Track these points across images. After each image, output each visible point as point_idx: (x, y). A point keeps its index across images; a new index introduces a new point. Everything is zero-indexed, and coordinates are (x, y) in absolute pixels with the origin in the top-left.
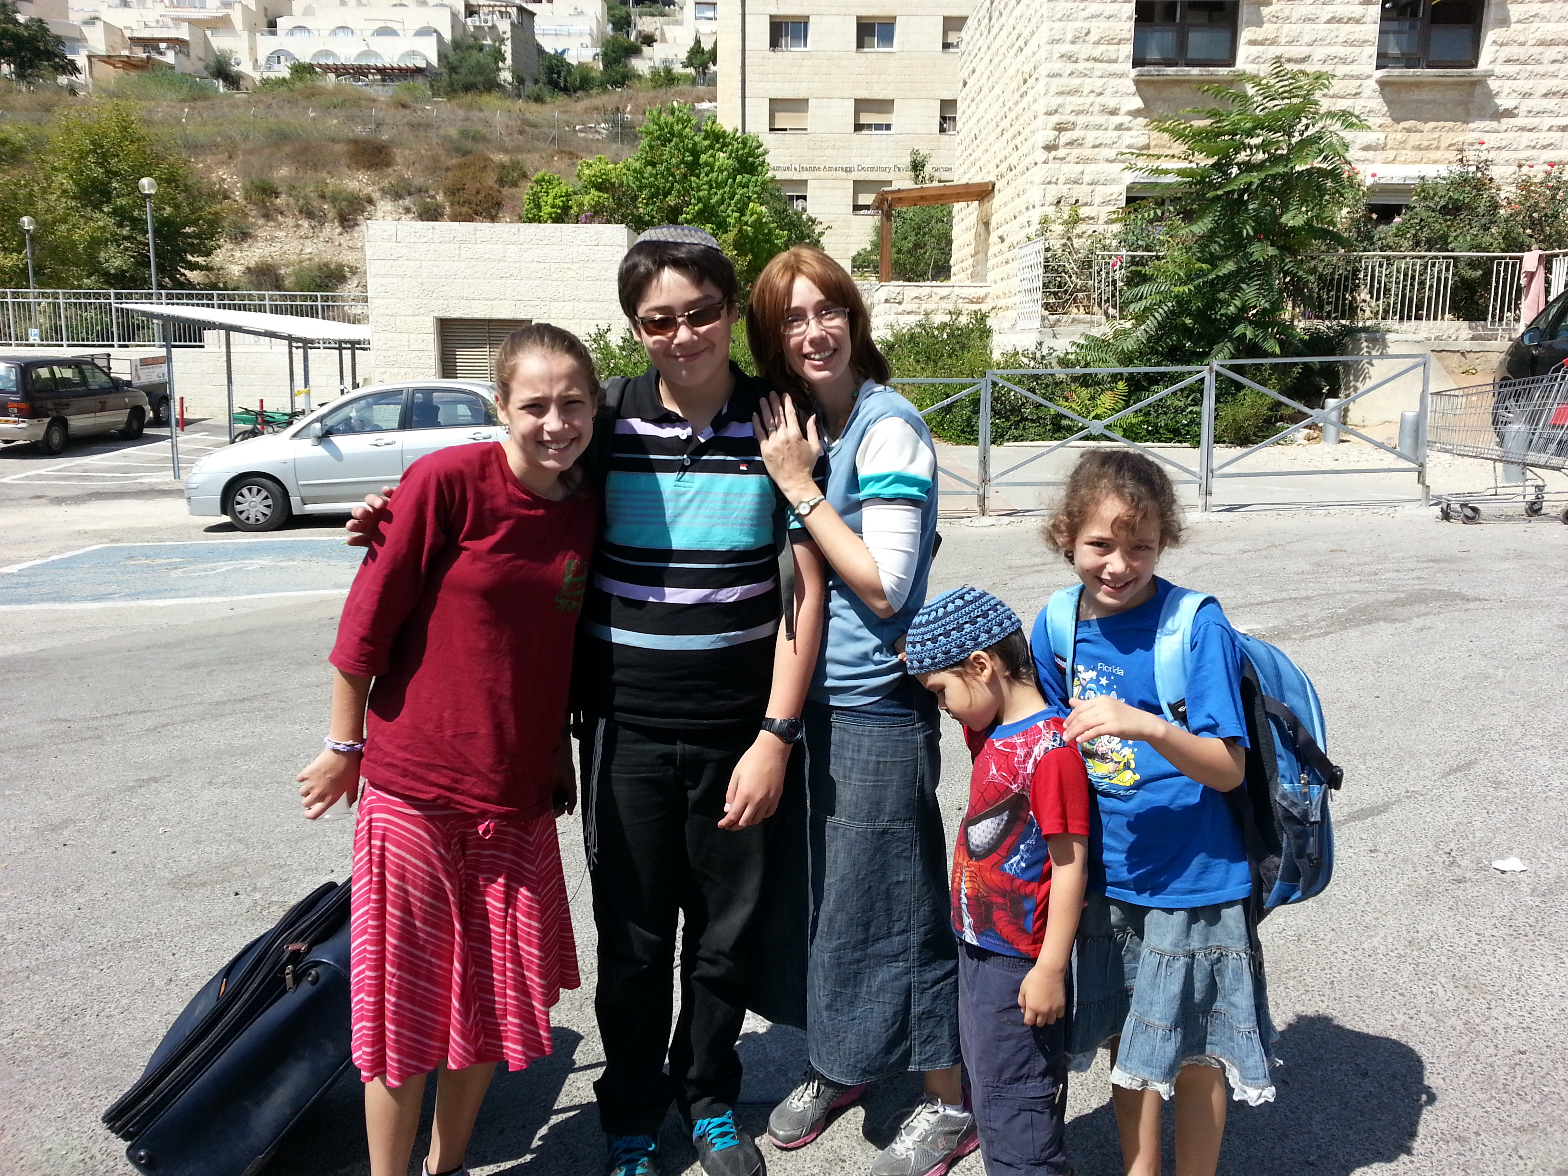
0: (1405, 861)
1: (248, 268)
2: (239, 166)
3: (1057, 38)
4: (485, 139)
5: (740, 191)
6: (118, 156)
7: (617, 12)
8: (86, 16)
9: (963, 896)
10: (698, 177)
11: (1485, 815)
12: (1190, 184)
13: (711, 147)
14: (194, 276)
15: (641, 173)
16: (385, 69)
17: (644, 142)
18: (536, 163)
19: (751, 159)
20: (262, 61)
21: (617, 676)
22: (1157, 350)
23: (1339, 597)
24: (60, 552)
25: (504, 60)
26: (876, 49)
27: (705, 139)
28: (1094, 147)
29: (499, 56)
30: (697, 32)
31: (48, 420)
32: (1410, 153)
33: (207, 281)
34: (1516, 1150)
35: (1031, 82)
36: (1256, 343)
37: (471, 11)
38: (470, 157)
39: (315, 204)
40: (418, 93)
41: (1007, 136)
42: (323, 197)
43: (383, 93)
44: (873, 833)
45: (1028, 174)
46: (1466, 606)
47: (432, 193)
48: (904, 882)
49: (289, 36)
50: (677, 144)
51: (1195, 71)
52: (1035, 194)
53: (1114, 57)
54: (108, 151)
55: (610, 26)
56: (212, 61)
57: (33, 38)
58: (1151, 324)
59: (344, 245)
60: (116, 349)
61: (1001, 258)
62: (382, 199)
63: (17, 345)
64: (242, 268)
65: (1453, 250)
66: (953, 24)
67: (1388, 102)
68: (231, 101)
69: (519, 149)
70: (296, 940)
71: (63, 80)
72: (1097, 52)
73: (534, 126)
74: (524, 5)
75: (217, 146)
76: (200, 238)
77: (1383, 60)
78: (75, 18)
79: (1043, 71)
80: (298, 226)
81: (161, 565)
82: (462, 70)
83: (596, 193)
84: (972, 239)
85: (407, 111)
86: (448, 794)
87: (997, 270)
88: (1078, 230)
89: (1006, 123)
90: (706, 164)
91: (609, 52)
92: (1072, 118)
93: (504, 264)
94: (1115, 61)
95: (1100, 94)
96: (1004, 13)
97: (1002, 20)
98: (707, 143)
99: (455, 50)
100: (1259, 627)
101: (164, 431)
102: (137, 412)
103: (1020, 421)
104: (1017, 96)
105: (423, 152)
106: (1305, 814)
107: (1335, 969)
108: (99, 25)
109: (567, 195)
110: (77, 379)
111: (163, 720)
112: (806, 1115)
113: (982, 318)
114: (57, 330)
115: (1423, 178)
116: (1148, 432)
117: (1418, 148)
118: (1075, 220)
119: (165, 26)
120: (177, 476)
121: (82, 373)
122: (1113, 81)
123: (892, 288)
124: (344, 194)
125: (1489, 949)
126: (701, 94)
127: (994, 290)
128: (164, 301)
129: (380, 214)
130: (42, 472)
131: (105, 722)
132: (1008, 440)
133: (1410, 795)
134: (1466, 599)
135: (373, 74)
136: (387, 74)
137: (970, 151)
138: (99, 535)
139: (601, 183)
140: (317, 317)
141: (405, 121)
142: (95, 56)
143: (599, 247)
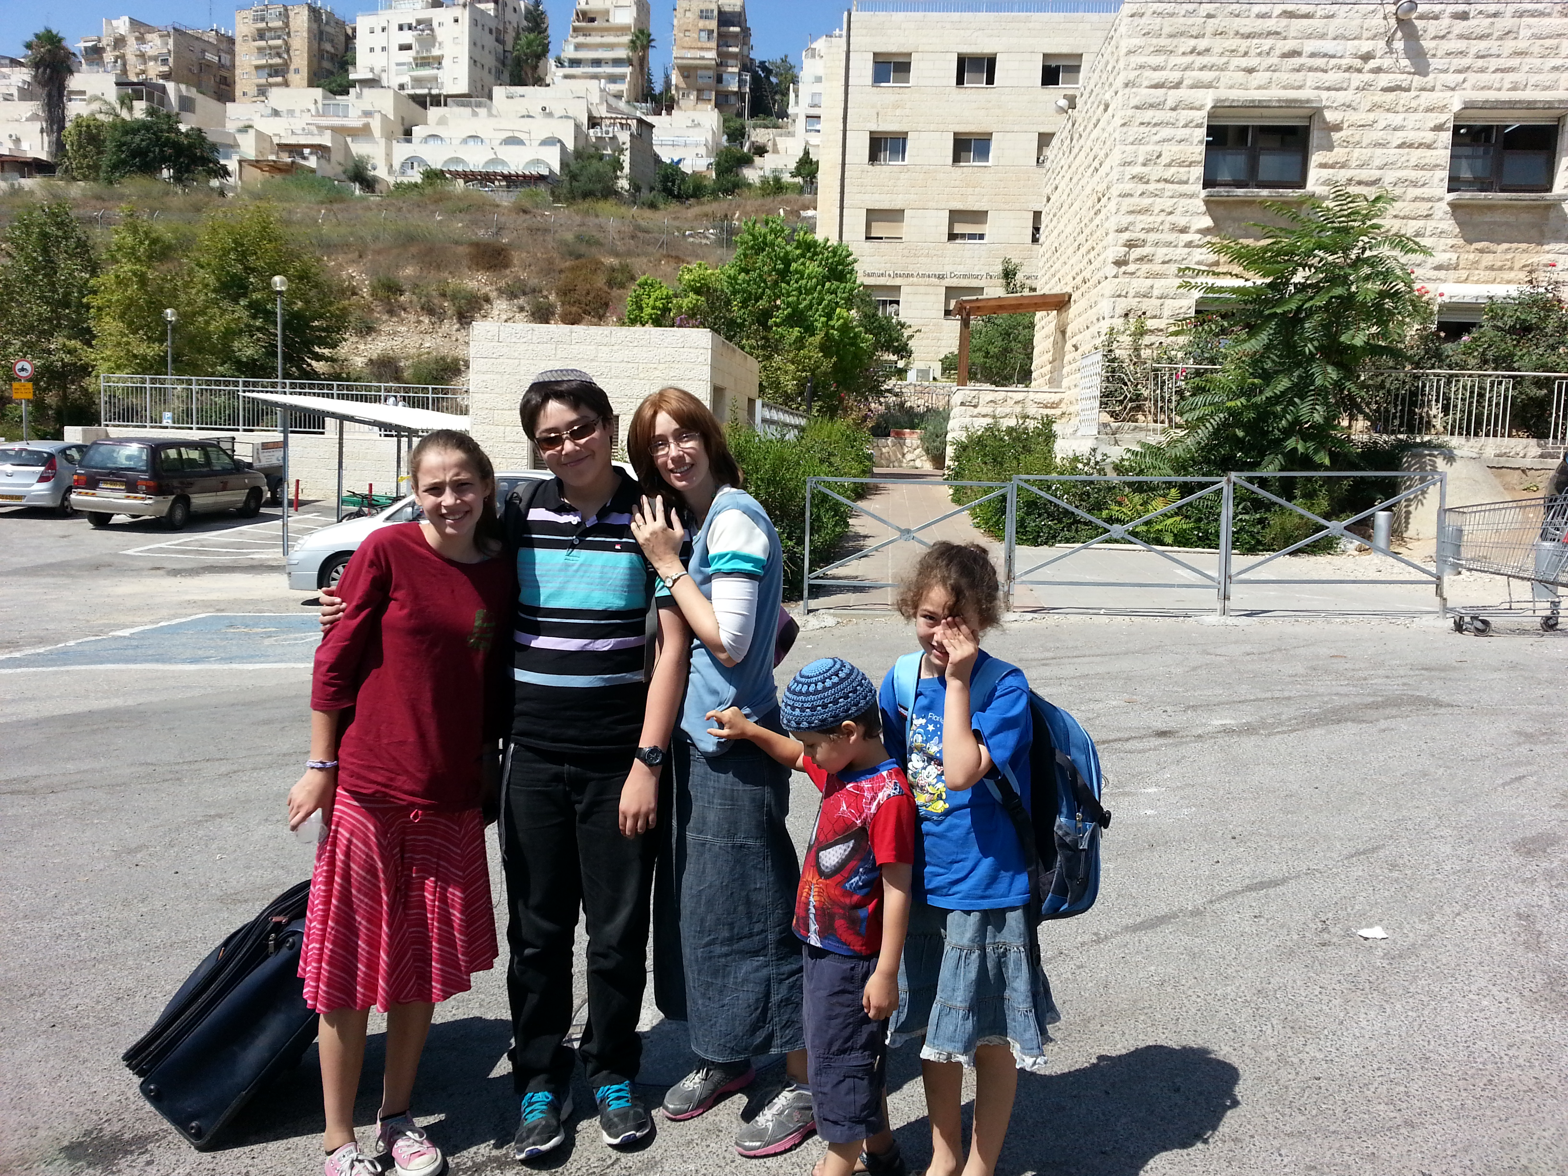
0: (1282, 926)
1: (370, 360)
2: (368, 265)
3: (1129, 160)
4: (598, 243)
5: (828, 297)
6: (256, 253)
7: (732, 124)
8: (241, 124)
9: (811, 907)
10: (788, 284)
11: (1371, 892)
12: (1246, 302)
13: (803, 255)
14: (319, 366)
15: (735, 278)
16: (510, 175)
17: (740, 251)
18: (644, 267)
19: (840, 267)
20: (397, 166)
21: (517, 707)
22: (1210, 459)
23: (1319, 698)
24: (169, 619)
25: (622, 169)
26: (972, 163)
27: (797, 248)
28: (1164, 263)
29: (617, 165)
30: (807, 143)
31: (172, 497)
32: (1482, 273)
33: (332, 371)
34: (1279, 1149)
35: (1104, 200)
36: (1307, 455)
37: (593, 122)
38: (583, 260)
39: (436, 301)
40: (539, 199)
41: (1083, 250)
42: (444, 295)
43: (505, 199)
44: (733, 847)
45: (1099, 286)
46: (1436, 711)
47: (545, 293)
48: (760, 889)
49: (423, 145)
50: (769, 253)
51: (1265, 192)
52: (1105, 307)
53: (1185, 178)
54: (248, 249)
55: (725, 137)
56: (350, 165)
57: (191, 146)
58: (1203, 433)
59: (461, 340)
60: (241, 433)
61: (1074, 366)
62: (498, 298)
63: (152, 427)
64: (365, 360)
65: (1519, 370)
66: (1044, 139)
67: (1459, 224)
68: (365, 203)
69: (629, 253)
70: (279, 914)
71: (215, 183)
72: (1169, 173)
73: (647, 231)
74: (644, 117)
75: (348, 245)
76: (328, 332)
77: (1454, 184)
78: (231, 127)
79: (1115, 191)
80: (419, 322)
81: (257, 634)
82: (582, 178)
83: (695, 297)
84: (1051, 346)
85: (528, 217)
86: (383, 789)
87: (1071, 377)
88: (1147, 340)
89: (1082, 238)
90: (796, 272)
91: (722, 162)
92: (1142, 236)
93: (596, 364)
94: (1186, 182)
95: (1171, 213)
96: (1083, 135)
97: (1082, 141)
98: (798, 252)
99: (576, 159)
100: (1233, 722)
101: (277, 511)
102: (255, 493)
103: (1072, 524)
104: (1092, 213)
105: (539, 255)
106: (1076, 843)
107: (1184, 1009)
108: (252, 132)
109: (668, 297)
110: (202, 460)
111: (235, 767)
112: (694, 1095)
113: (1048, 422)
114: (188, 413)
115: (1491, 298)
116: (1199, 538)
117: (1491, 268)
118: (1141, 332)
119: (311, 133)
120: (285, 553)
121: (207, 456)
122: (1183, 202)
123: (968, 392)
124: (463, 293)
125: (1325, 999)
126: (807, 203)
127: (1068, 396)
128: (287, 390)
129: (495, 312)
130: (163, 545)
131: (185, 767)
132: (1060, 542)
133: (1310, 872)
134: (1438, 704)
135: (499, 180)
136: (512, 181)
137: (1051, 263)
138: (206, 605)
139: (701, 287)
140: (428, 408)
141: (525, 225)
142: (245, 161)
143: (685, 350)
